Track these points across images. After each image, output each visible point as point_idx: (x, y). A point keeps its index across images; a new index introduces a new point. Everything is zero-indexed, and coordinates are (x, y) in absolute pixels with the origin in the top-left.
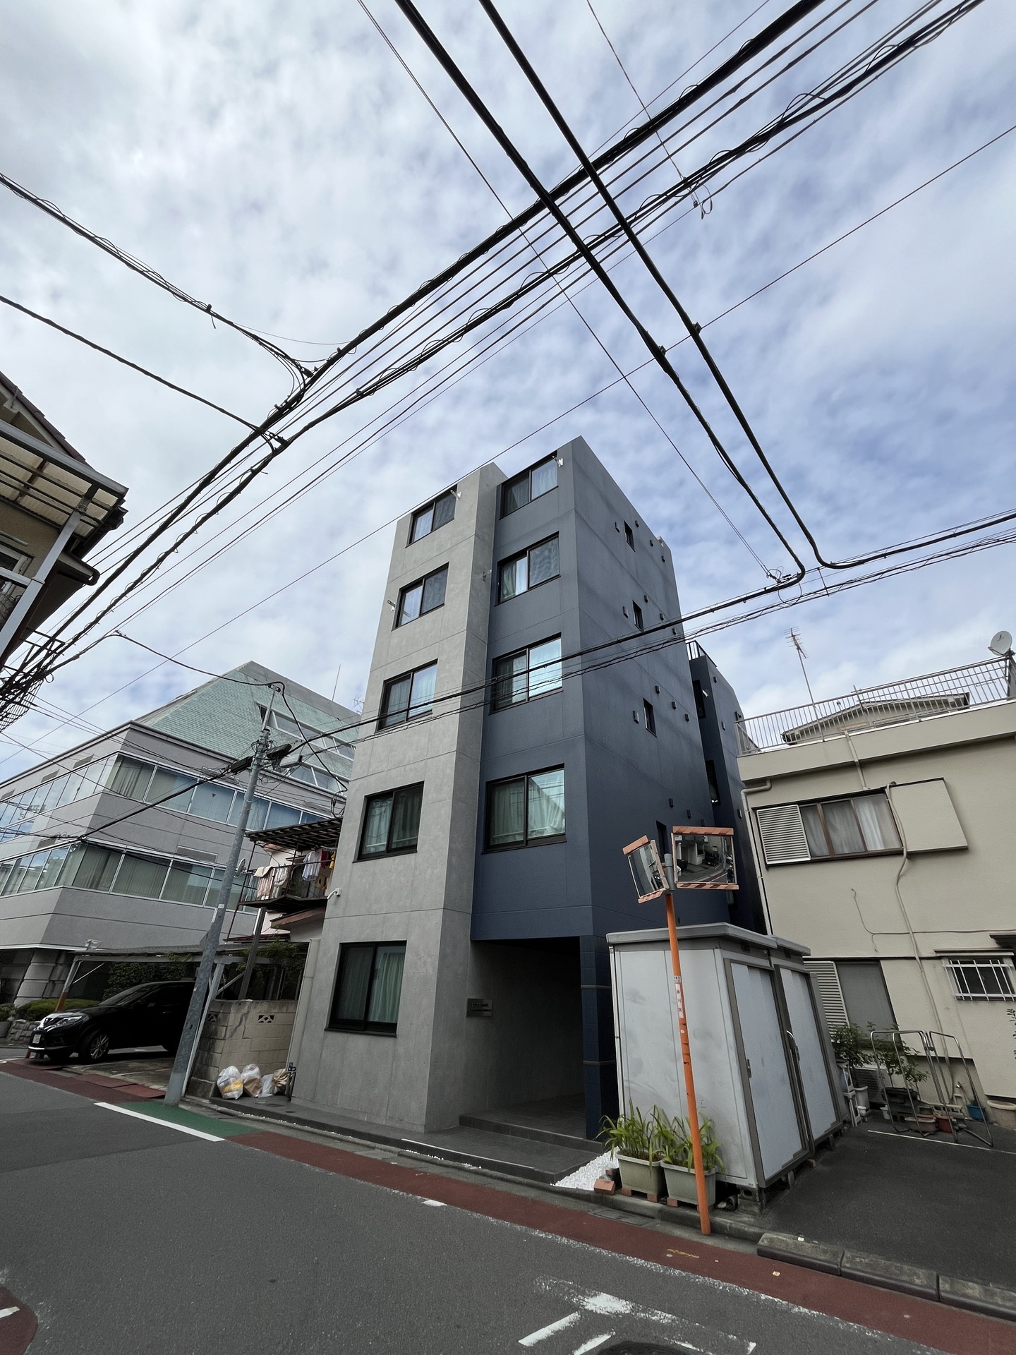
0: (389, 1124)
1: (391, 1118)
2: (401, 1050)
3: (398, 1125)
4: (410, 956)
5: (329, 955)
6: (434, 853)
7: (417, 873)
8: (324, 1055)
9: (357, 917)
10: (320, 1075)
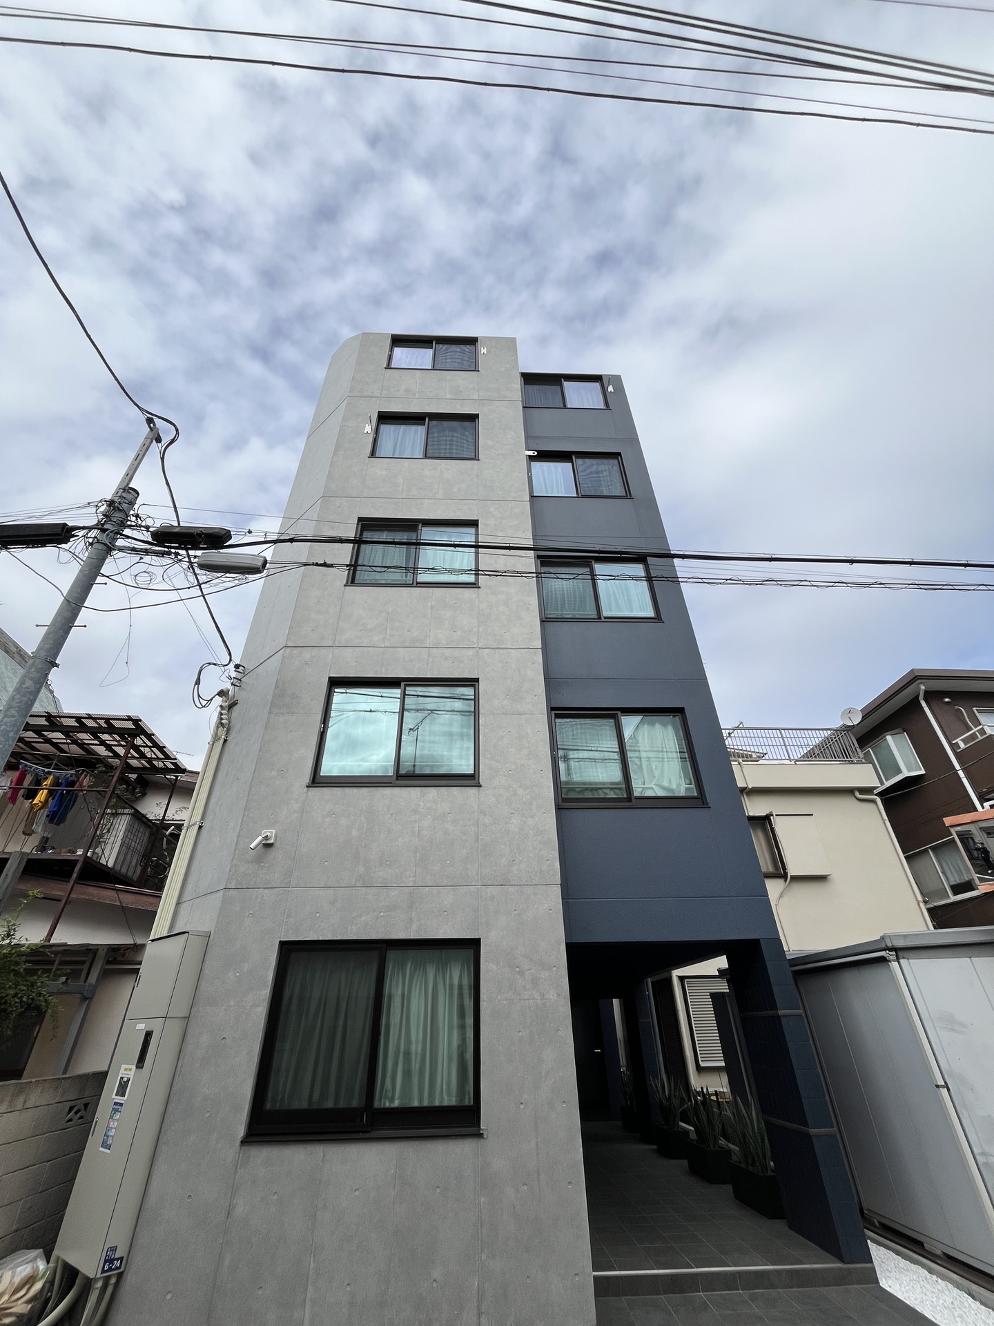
4: (495, 967)
5: (246, 967)
6: (520, 791)
7: (487, 820)
8: (240, 1209)
9: (331, 891)
10: (227, 1262)
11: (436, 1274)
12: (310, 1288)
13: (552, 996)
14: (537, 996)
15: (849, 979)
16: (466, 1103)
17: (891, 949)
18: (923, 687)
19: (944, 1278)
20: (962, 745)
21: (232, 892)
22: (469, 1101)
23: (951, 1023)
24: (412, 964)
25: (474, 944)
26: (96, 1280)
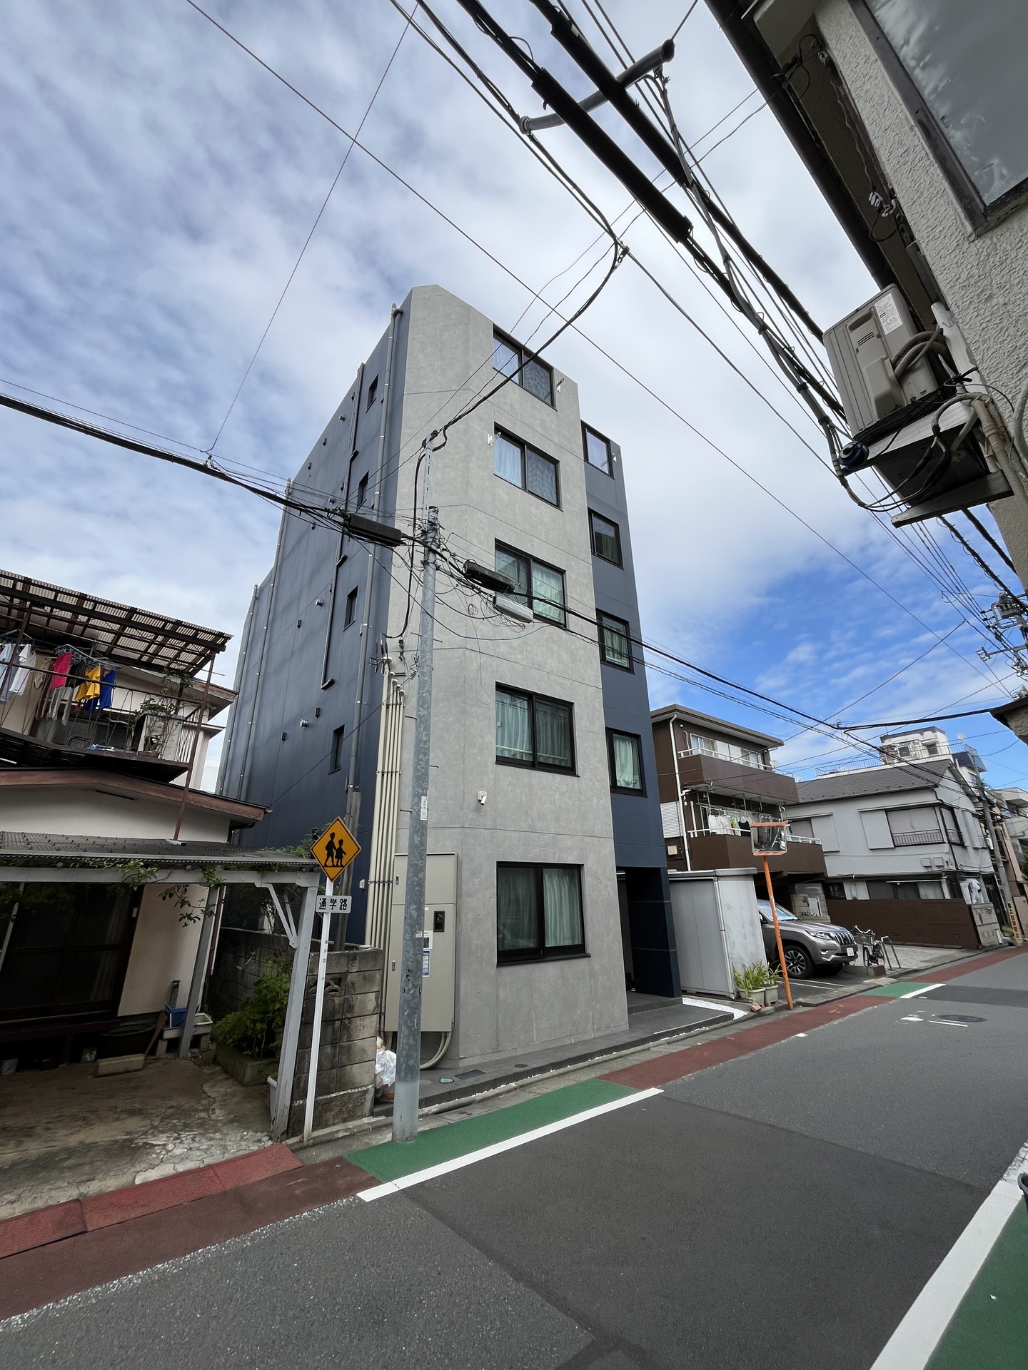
0: (598, 1034)
1: (599, 1029)
2: (597, 967)
3: (606, 1033)
4: (590, 880)
5: (483, 876)
6: (596, 783)
7: (583, 799)
8: (502, 995)
9: (517, 833)
10: (500, 1018)
11: (579, 1012)
12: (535, 1024)
13: (612, 894)
14: (607, 894)
15: (682, 887)
16: (576, 943)
17: (716, 876)
18: (676, 716)
19: (698, 999)
20: (683, 756)
21: (467, 830)
22: (578, 941)
23: (729, 907)
24: (548, 876)
25: (578, 868)
26: (449, 1032)
